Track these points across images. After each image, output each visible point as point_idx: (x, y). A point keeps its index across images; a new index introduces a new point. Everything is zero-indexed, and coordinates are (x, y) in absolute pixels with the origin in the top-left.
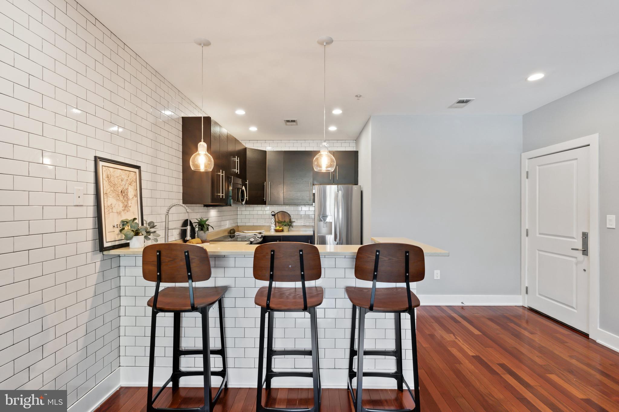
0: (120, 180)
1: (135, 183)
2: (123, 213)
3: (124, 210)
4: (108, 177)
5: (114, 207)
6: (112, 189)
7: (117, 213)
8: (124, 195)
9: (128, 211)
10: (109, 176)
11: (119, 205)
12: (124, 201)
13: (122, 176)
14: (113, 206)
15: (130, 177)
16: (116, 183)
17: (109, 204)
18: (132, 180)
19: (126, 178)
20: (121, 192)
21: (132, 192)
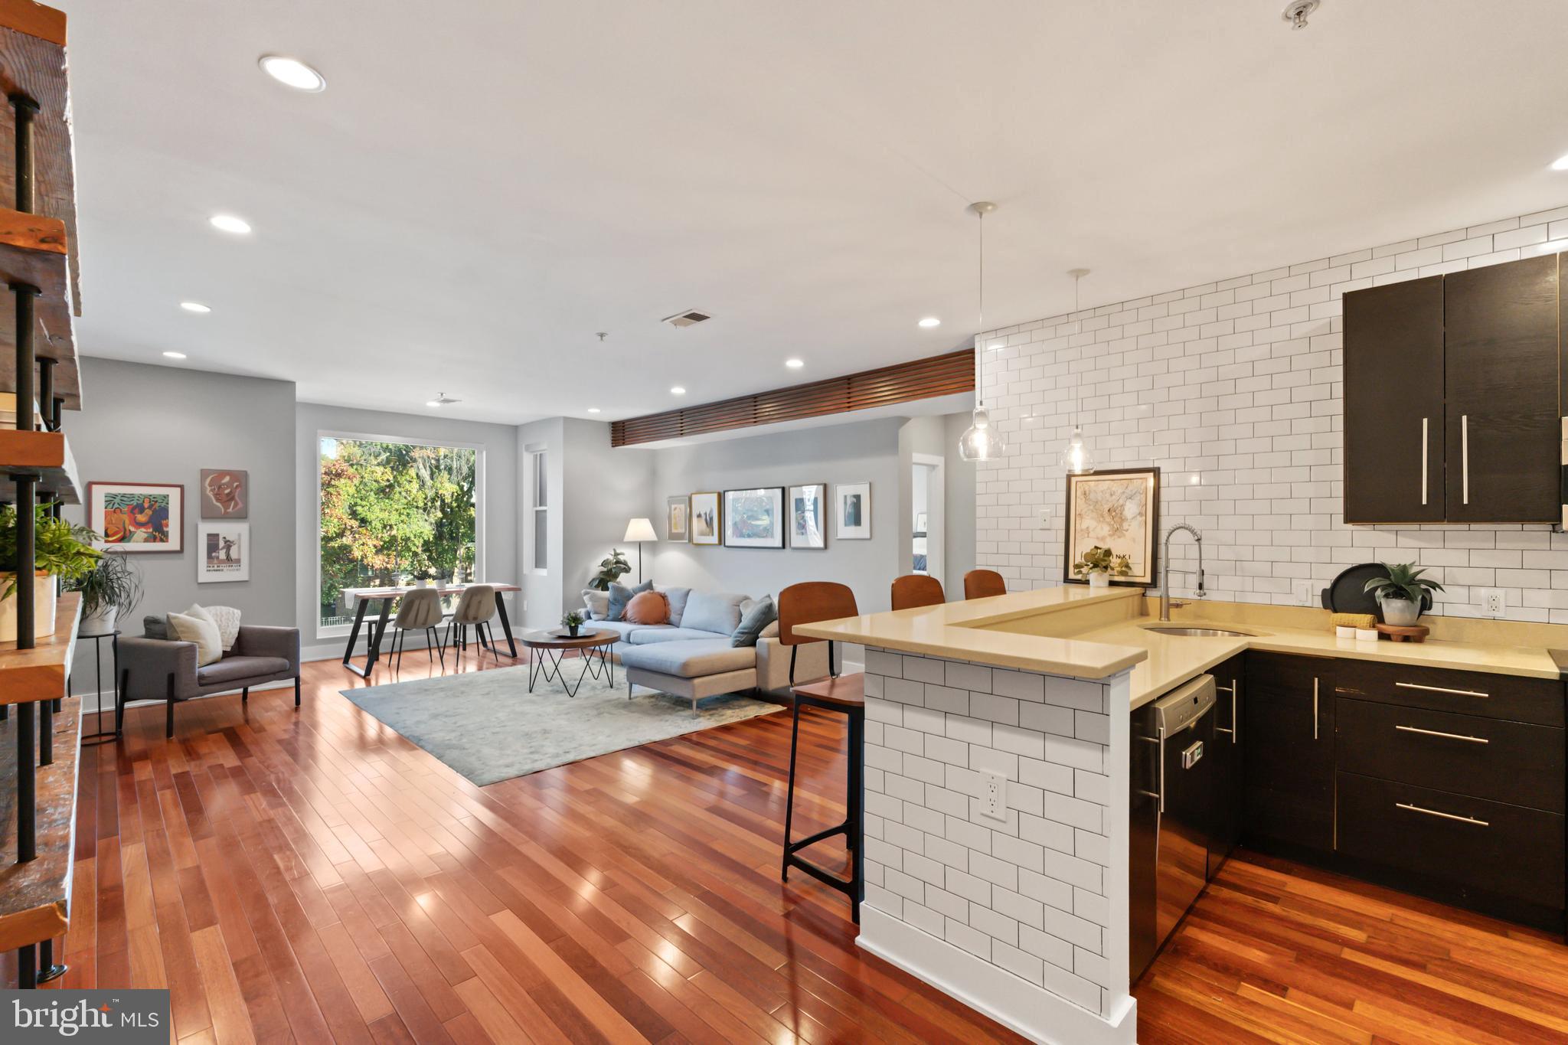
0: (1108, 495)
1: (1144, 495)
2: (1108, 540)
3: (1110, 535)
4: (1085, 494)
5: (1093, 531)
6: (1091, 507)
7: (1098, 538)
8: (1114, 514)
9: (1119, 537)
10: (1087, 492)
11: (1102, 528)
12: (1112, 523)
13: (1113, 489)
14: (1090, 530)
15: (1130, 488)
16: (1100, 499)
17: (1084, 526)
18: (1134, 492)
19: (1120, 491)
20: (1109, 510)
21: (1131, 509)
